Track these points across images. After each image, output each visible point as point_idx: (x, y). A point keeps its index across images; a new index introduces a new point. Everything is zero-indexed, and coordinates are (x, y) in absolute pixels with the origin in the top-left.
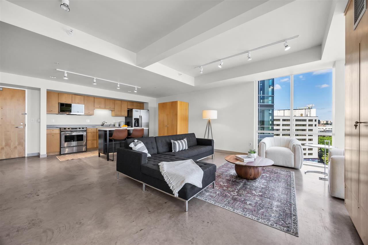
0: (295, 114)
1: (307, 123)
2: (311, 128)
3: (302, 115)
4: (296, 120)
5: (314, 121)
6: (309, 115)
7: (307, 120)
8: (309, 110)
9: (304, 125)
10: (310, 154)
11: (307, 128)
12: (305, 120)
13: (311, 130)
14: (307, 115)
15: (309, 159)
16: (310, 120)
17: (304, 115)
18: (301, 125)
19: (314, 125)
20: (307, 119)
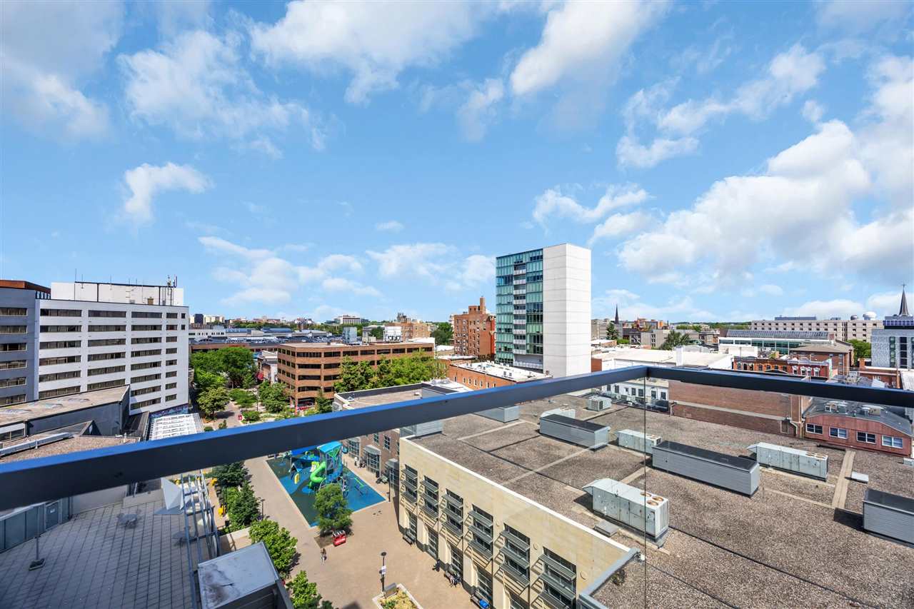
0: (131, 299)
1: (164, 321)
2: (171, 333)
3: (150, 301)
4: (133, 313)
5: (179, 316)
6: (168, 303)
7: (164, 316)
8: (170, 291)
9: (155, 328)
10: (169, 398)
11: (164, 334)
12: (158, 315)
13: (173, 339)
14: (164, 302)
15: (168, 409)
16: (170, 315)
17: (156, 302)
18: (146, 326)
19: (179, 327)
20: (164, 311)
